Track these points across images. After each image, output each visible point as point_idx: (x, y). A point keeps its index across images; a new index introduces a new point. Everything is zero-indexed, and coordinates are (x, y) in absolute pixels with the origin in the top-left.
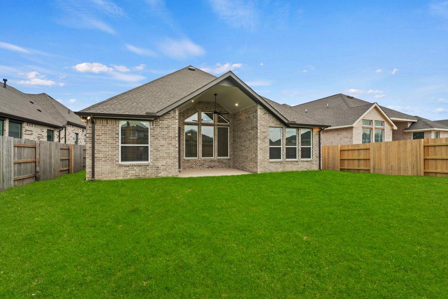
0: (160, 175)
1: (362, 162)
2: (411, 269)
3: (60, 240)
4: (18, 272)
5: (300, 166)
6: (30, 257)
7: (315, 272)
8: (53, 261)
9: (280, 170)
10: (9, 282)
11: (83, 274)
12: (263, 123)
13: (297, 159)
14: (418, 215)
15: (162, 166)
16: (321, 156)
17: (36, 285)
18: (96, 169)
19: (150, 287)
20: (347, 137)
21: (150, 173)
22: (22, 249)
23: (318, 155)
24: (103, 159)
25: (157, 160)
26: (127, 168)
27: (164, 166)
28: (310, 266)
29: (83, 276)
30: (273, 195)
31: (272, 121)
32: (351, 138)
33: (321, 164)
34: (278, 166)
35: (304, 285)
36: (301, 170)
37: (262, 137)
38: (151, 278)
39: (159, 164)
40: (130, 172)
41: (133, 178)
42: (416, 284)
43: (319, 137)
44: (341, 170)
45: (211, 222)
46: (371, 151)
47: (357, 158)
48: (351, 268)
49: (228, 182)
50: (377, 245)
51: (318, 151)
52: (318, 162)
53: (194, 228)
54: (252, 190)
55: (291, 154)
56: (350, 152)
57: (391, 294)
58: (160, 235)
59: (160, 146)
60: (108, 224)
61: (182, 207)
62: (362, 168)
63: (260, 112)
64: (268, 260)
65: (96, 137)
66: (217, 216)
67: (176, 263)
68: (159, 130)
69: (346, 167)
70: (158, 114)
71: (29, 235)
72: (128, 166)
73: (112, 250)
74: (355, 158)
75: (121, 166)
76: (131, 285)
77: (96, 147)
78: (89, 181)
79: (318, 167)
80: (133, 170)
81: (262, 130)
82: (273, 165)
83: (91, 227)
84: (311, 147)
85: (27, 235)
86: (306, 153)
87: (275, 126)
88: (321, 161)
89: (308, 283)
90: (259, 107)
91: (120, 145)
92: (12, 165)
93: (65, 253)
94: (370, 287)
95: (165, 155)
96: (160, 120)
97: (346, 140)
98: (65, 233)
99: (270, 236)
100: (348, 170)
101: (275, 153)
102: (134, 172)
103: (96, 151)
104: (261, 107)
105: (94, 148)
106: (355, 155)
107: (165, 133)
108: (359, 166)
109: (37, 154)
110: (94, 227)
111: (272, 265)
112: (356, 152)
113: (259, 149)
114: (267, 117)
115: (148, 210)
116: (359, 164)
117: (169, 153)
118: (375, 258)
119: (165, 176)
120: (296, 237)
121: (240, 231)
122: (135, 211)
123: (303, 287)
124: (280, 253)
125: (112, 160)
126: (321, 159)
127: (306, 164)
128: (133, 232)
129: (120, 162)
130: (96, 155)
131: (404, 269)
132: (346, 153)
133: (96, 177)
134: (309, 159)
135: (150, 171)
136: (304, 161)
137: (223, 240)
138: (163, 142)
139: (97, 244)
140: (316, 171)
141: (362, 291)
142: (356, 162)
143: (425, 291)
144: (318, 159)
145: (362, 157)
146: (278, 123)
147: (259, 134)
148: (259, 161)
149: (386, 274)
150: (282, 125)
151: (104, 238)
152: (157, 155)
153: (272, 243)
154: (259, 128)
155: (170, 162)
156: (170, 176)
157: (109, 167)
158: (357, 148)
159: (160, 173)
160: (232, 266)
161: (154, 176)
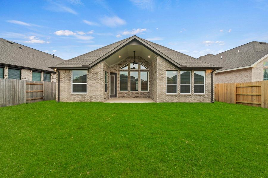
0: (92, 100)
1: (255, 97)
2: (254, 160)
3: (35, 148)
4: (8, 168)
5: (192, 99)
6: (16, 158)
7: (194, 163)
8: (30, 160)
9: (175, 101)
10: (3, 174)
11: (49, 168)
12: (161, 68)
13: (190, 94)
14: (257, 126)
15: (94, 95)
16: (214, 91)
17: (20, 176)
18: (60, 96)
19: (91, 175)
20: (246, 77)
21: (87, 100)
22: (11, 154)
23: (210, 91)
24: (63, 91)
25: (90, 92)
26: (75, 96)
27: (95, 95)
28: (191, 159)
29: (49, 169)
30: (166, 116)
31: (168, 66)
32: (251, 77)
33: (214, 97)
34: (173, 98)
35: (187, 172)
36: (194, 101)
37: (160, 78)
38: (92, 169)
39: (92, 94)
40: (77, 98)
41: (78, 101)
42: (257, 169)
43: (212, 77)
44: (237, 103)
45: (128, 134)
46: (262, 88)
47: (250, 94)
48: (216, 160)
49: (138, 109)
50: (232, 146)
51: (211, 88)
52: (210, 96)
53: (117, 138)
54: (153, 114)
55: (185, 89)
56: (245, 89)
57: (242, 176)
58: (97, 143)
59: (92, 84)
60: (64, 137)
61: (110, 125)
62: (254, 102)
63: (159, 61)
64: (164, 156)
65: (60, 80)
66: (132, 130)
67: (107, 160)
68: (92, 75)
69: (241, 101)
70: (89, 66)
71: (15, 145)
72: (76, 95)
73: (67, 153)
74: (249, 93)
75: (72, 95)
76: (79, 174)
77: (61, 84)
78: (57, 102)
79: (210, 100)
80: (78, 97)
81: (160, 73)
82: (169, 97)
83: (54, 139)
84: (204, 84)
85: (14, 145)
86: (199, 89)
87: (171, 69)
88: (214, 96)
89: (190, 170)
90: (158, 57)
91: (72, 83)
92: (25, 93)
93: (38, 155)
94: (229, 172)
95: (95, 89)
96: (92, 69)
97: (246, 79)
98: (37, 143)
99: (165, 142)
100: (243, 103)
101: (171, 89)
102: (78, 98)
103: (60, 87)
104: (160, 57)
105: (59, 85)
106: (249, 91)
107: (95, 77)
108: (252, 101)
109: (43, 87)
110: (56, 139)
111: (167, 159)
112: (250, 88)
113: (158, 86)
114: (164, 63)
115: (89, 127)
116: (252, 99)
117: (97, 88)
118: (231, 153)
119: (95, 101)
120: (182, 142)
121: (147, 139)
122: (81, 128)
123: (186, 173)
124: (172, 152)
125: (68, 92)
126: (214, 93)
127: (199, 97)
128: (80, 142)
129: (72, 93)
130: (60, 89)
131: (249, 160)
132: (241, 89)
133: (60, 100)
134: (202, 94)
135: (87, 98)
136: (196, 95)
137: (136, 144)
138: (94, 82)
139: (58, 149)
140: (209, 103)
141: (223, 174)
142: (250, 97)
143: (263, 173)
144: (210, 94)
145: (254, 93)
146: (174, 67)
147: (158, 76)
148: (157, 94)
149: (238, 163)
150: (177, 69)
151: (62, 145)
152: (90, 89)
153: (166, 146)
154: (158, 72)
155: (98, 93)
156: (98, 101)
157: (66, 95)
158: (250, 85)
159: (92, 99)
160: (142, 161)
161: (89, 101)
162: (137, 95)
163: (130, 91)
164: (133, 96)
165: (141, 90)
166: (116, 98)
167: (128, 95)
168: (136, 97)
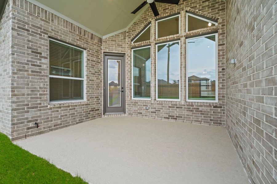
162: (176, 113)
163: (157, 99)
164: (164, 112)
165: (189, 97)
166: (123, 115)
167: (151, 110)
168: (172, 117)
